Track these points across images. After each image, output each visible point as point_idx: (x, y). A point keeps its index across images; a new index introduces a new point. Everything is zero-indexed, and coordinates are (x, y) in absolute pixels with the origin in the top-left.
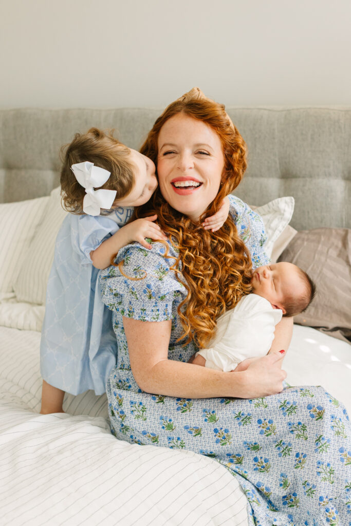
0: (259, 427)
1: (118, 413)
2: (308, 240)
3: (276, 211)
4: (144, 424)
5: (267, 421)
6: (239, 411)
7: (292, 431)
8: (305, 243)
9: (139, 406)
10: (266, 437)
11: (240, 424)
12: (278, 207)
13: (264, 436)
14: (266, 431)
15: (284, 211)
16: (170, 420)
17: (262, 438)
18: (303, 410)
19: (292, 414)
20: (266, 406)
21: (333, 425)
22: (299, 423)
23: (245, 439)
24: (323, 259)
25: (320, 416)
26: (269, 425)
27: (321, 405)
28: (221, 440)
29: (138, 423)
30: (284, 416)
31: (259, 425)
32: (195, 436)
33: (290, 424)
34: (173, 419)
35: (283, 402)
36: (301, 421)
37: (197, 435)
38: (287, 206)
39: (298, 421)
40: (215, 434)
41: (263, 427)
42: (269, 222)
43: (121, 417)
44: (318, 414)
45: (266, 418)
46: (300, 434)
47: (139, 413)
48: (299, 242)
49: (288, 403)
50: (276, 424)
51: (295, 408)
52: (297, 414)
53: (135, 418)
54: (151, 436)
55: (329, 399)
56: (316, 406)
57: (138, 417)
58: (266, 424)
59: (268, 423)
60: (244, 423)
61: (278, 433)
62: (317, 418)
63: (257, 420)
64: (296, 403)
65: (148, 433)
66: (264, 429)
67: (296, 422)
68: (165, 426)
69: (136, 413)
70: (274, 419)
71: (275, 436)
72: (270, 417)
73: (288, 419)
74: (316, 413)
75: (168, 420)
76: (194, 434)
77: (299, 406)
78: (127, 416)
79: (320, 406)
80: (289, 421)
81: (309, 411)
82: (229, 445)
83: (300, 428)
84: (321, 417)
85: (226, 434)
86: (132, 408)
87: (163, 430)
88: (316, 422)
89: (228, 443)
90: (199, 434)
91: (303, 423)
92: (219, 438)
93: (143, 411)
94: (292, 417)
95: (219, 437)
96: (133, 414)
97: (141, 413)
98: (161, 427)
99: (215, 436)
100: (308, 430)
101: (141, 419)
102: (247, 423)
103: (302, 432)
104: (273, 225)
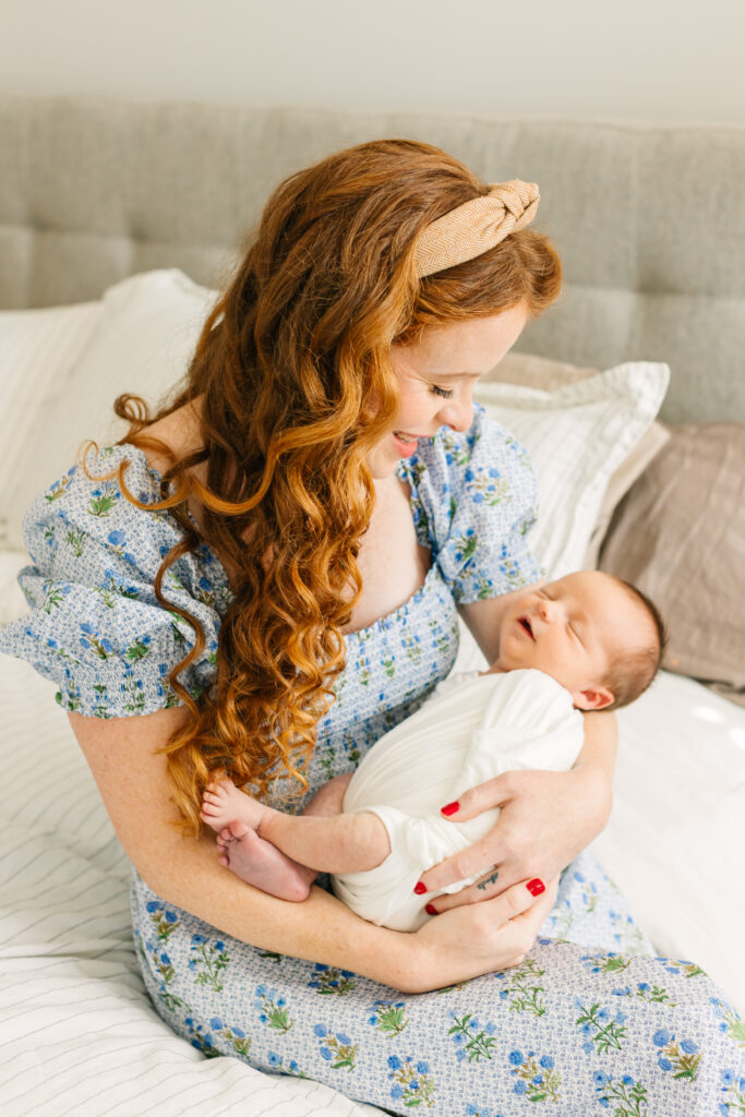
0: (515, 1072)
1: (155, 960)
2: (694, 453)
3: (619, 396)
4: (217, 1000)
5: (536, 1059)
6: (467, 1013)
7: (605, 1098)
8: (688, 463)
9: (212, 952)
10: (532, 1104)
11: (460, 1055)
12: (626, 384)
13: (524, 1098)
14: (531, 1087)
15: (640, 395)
16: (281, 1002)
17: (518, 1103)
18: (642, 1044)
19: (610, 1049)
20: (542, 1012)
21: (727, 1101)
22: (627, 1080)
23: (471, 1100)
24: (729, 506)
25: (688, 1070)
26: (540, 1071)
27: (694, 1039)
28: (407, 1091)
29: (201, 994)
30: (587, 1052)
31: (514, 1067)
32: (336, 1067)
33: (600, 1078)
34: (288, 1000)
35: (588, 1008)
36: (631, 1074)
37: (341, 1064)
38: (648, 383)
39: (623, 1073)
40: (390, 1071)
41: (524, 1075)
42: (601, 420)
43: (162, 970)
44: (681, 1062)
45: (534, 1050)
46: (627, 1108)
47: (207, 971)
48: (673, 458)
49: (601, 1015)
50: (562, 1072)
51: (618, 1034)
52: (622, 1052)
53: (195, 982)
54: (233, 1035)
55: (718, 1022)
56: (678, 1040)
57: (204, 978)
58: (534, 1068)
59: (538, 1065)
60: (473, 1054)
61: (565, 1096)
62: (678, 1071)
63: (508, 1052)
64: (626, 1017)
65: (226, 1026)
66: (528, 1081)
67: (619, 1073)
68: (267, 1015)
69: (201, 968)
70: (559, 1055)
71: (554, 1105)
72: (546, 1050)
73: (596, 1062)
74: (676, 1058)
75: (276, 1000)
76: (334, 1062)
77: (631, 1030)
78: (177, 971)
79: (690, 1041)
80: (598, 1067)
81: (658, 1048)
82: (427, 1110)
83: (627, 1094)
84: (688, 1074)
85: (420, 1076)
86: (194, 952)
87: (261, 1024)
88: (673, 1082)
89: (425, 1103)
90: (347, 1063)
91: (636, 1079)
92: (402, 1085)
93: (219, 967)
94: (610, 1057)
95: (402, 1080)
96: (193, 970)
97: (214, 969)
98: (258, 1014)
99: (391, 1076)
100: (651, 1100)
101: (209, 986)
102: (480, 1057)
103: (634, 1103)
104: (610, 430)
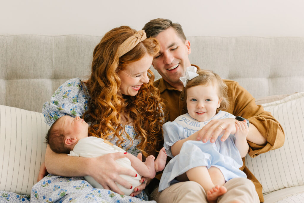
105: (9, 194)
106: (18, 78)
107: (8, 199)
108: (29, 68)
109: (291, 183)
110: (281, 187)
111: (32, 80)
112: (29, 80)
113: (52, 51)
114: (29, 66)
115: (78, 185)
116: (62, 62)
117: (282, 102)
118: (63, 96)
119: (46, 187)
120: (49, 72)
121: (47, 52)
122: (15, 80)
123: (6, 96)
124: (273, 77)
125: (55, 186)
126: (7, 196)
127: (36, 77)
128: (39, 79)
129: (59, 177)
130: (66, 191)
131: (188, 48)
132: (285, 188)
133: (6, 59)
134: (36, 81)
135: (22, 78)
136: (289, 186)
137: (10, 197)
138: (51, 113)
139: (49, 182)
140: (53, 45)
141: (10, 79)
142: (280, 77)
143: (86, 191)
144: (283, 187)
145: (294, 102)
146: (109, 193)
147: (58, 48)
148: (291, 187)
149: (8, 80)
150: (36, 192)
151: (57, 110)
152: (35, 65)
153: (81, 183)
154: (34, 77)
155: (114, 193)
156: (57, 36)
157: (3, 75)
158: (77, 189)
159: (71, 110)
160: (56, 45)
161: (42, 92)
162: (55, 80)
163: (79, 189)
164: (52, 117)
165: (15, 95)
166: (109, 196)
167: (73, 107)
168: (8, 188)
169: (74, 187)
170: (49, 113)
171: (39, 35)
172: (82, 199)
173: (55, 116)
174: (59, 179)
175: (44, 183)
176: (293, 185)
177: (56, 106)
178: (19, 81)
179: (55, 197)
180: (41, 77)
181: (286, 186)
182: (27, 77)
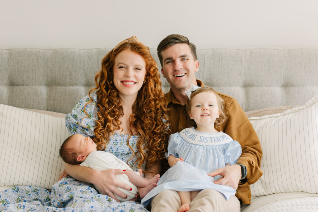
105: (39, 189)
106: (57, 85)
107: (38, 193)
108: (65, 78)
109: (278, 190)
110: (270, 193)
111: (68, 87)
112: (66, 87)
113: (85, 63)
114: (65, 76)
115: (84, 190)
116: (93, 72)
117: (281, 115)
118: (82, 110)
119: (62, 187)
120: (83, 80)
121: (80, 63)
122: (54, 87)
123: (47, 101)
124: (286, 85)
125: (67, 188)
126: (37, 191)
127: (71, 85)
128: (74, 86)
129: (74, 179)
130: (74, 194)
131: (197, 67)
132: (274, 194)
133: (46, 70)
134: (72, 88)
135: (60, 86)
136: (276, 192)
137: (39, 192)
138: (71, 125)
139: (66, 183)
140: (86, 57)
141: (51, 86)
142: (293, 86)
143: (88, 195)
144: (272, 193)
145: (291, 115)
146: (107, 198)
147: (90, 60)
148: (279, 193)
149: (49, 87)
150: (55, 190)
151: (75, 124)
152: (70, 75)
153: (87, 189)
154: (70, 85)
155: (111, 198)
156: (89, 50)
157: (45, 83)
158: (82, 193)
159: (87, 124)
160: (89, 57)
161: (76, 98)
162: (88, 87)
163: (83, 193)
164: (72, 128)
165: (54, 100)
166: (107, 200)
167: (89, 122)
168: (38, 184)
169: (80, 191)
170: (70, 125)
171: (74, 49)
172: (81, 202)
173: (74, 128)
174: (73, 181)
175: (61, 183)
176: (280, 192)
177: (75, 121)
178: (58, 87)
179: (66, 198)
180: (76, 85)
181: (275, 192)
182: (64, 85)
